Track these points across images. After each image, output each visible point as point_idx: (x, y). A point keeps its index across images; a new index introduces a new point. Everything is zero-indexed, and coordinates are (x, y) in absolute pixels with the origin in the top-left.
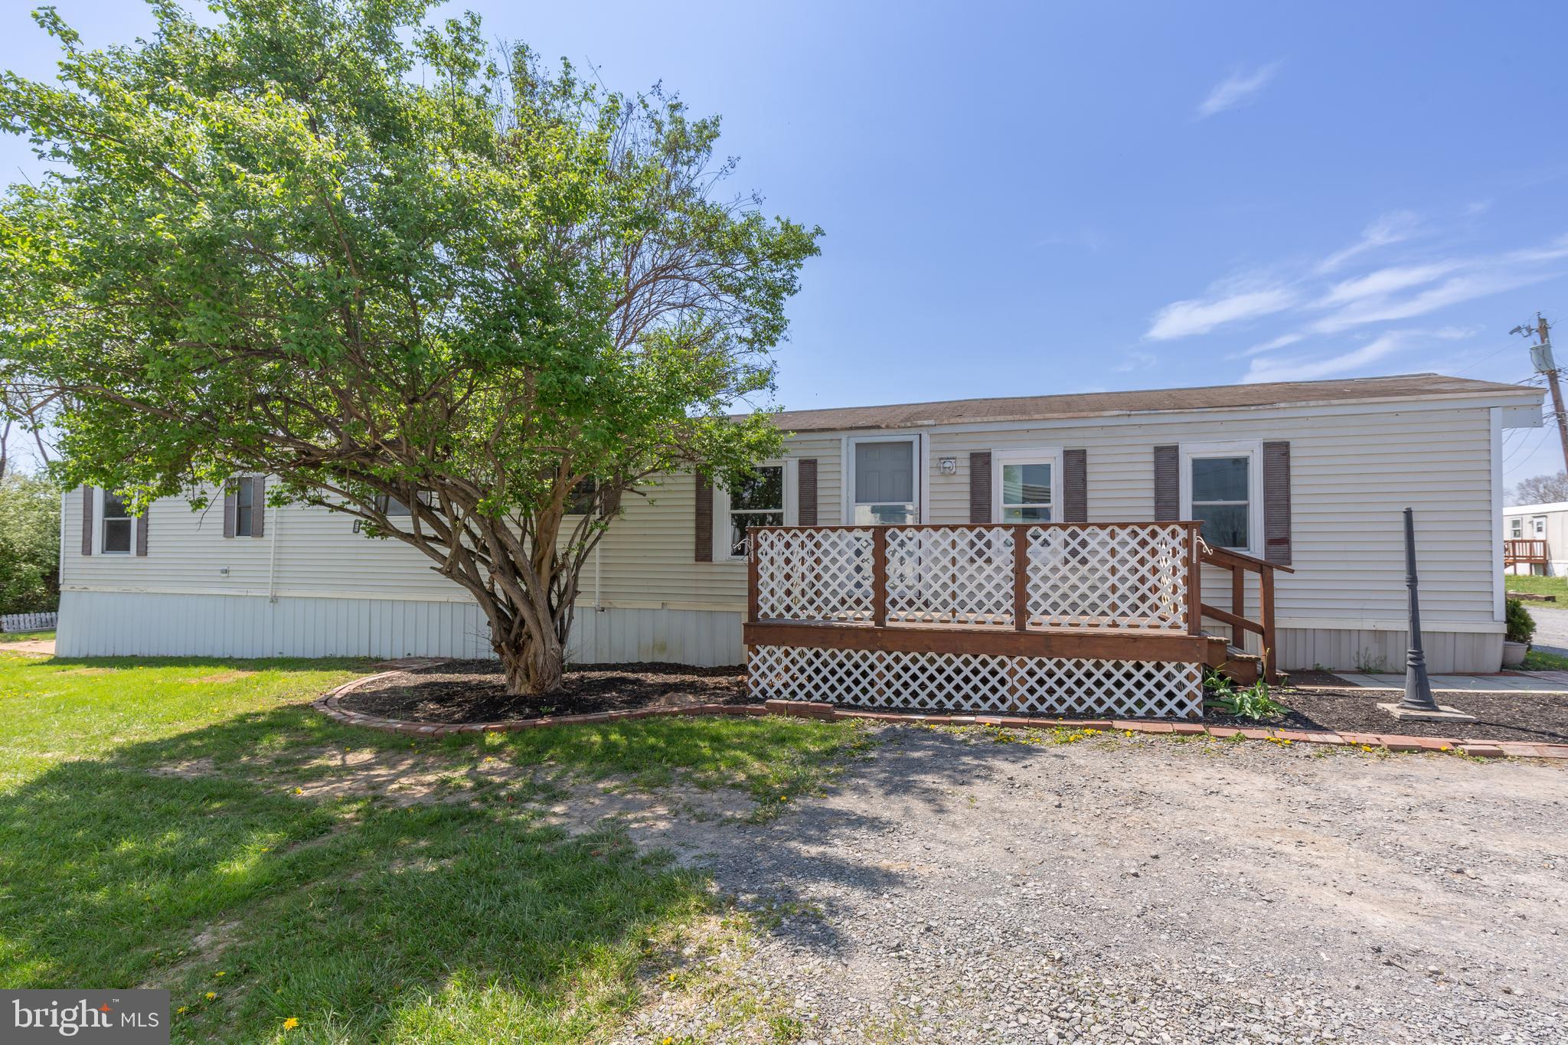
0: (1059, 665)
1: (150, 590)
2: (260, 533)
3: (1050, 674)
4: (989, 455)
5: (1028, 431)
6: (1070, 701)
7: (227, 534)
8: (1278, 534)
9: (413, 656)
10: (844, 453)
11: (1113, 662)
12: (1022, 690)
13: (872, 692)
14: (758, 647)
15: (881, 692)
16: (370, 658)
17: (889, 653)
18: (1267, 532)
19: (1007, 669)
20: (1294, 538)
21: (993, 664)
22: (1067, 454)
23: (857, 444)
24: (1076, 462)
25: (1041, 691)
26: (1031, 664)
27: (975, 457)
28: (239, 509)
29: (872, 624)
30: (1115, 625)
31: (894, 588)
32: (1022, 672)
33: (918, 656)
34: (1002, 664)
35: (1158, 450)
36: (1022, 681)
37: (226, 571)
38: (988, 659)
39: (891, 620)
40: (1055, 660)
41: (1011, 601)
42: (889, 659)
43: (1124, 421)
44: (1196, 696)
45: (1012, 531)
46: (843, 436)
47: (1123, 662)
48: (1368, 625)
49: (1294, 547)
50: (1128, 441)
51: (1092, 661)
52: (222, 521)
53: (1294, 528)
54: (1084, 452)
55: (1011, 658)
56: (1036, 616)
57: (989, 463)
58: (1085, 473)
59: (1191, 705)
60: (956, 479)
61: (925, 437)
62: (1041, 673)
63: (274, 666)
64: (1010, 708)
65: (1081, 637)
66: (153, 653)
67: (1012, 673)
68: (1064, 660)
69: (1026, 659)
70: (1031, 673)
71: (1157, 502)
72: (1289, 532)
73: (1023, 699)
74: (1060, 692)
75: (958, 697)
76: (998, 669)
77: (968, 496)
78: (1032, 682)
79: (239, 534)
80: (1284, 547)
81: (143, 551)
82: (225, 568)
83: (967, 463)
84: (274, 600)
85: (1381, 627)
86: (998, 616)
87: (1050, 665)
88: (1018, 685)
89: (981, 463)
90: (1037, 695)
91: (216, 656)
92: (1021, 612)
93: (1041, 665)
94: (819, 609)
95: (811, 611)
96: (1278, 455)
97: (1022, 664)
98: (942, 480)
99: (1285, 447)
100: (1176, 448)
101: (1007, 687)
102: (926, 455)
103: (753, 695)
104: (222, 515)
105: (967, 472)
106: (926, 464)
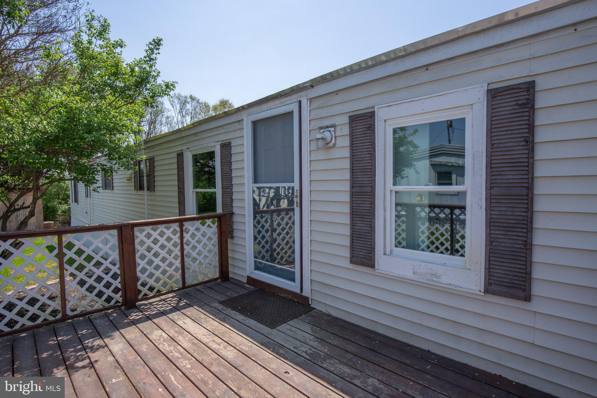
4: (372, 116)
27: (354, 119)
83: (346, 130)
89: (362, 125)
98: (321, 155)
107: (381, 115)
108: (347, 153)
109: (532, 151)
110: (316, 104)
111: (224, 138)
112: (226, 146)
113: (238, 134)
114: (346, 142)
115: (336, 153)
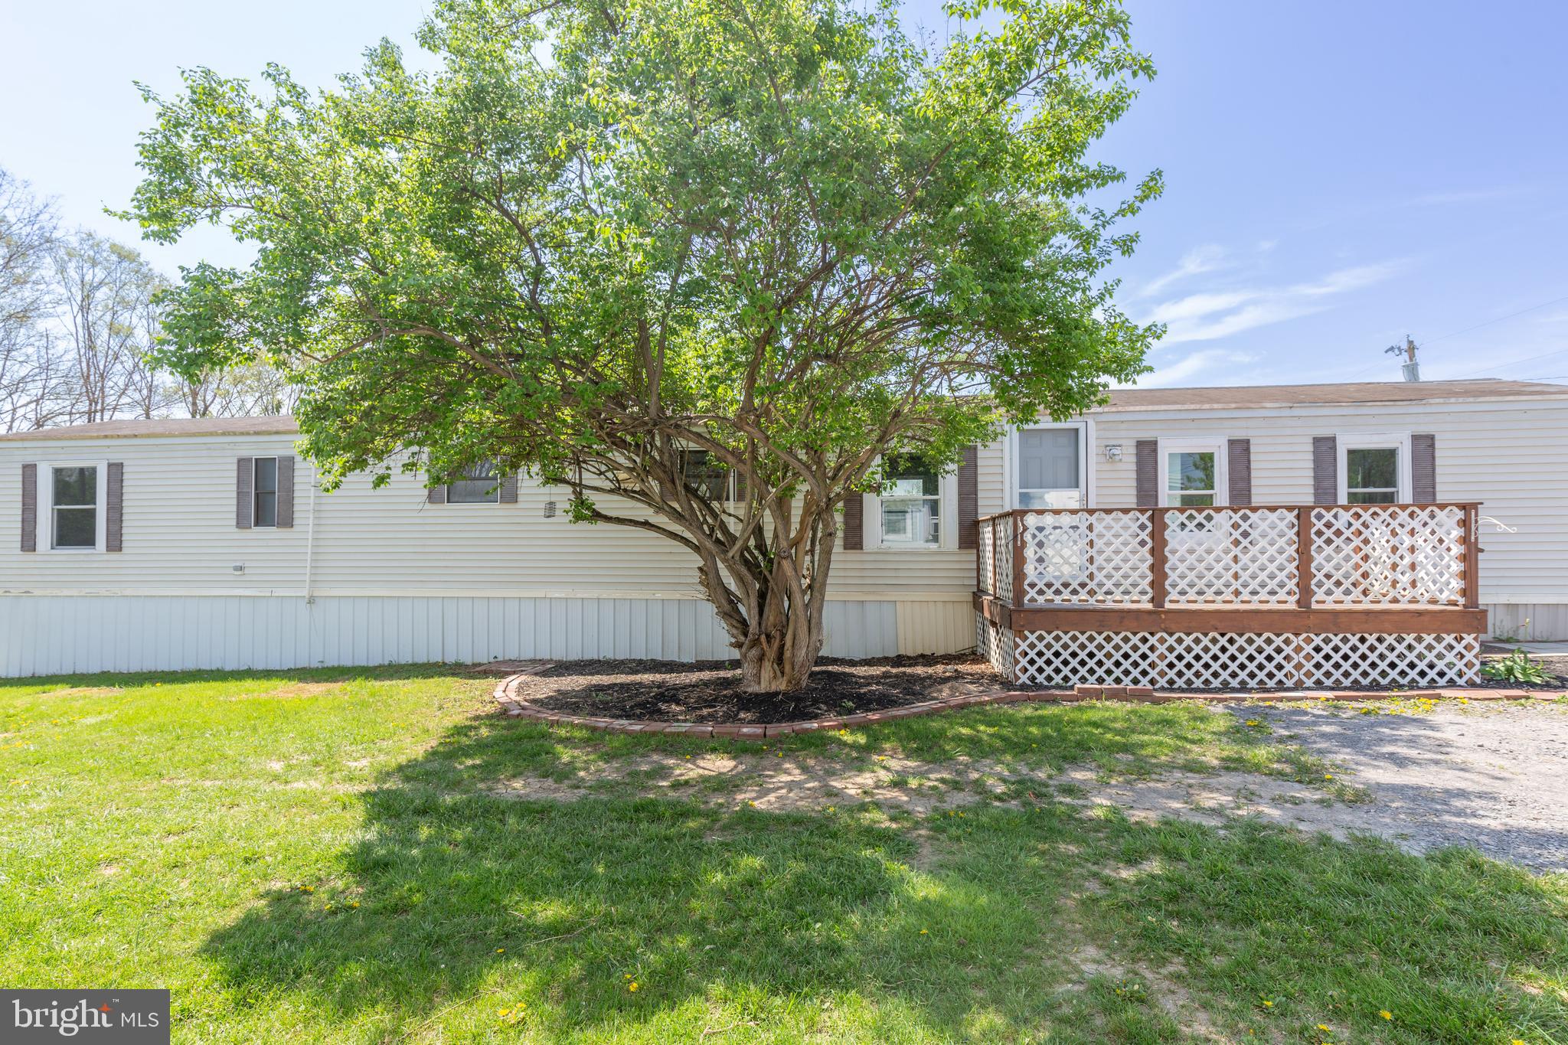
0: (1345, 640)
1: (128, 592)
2: (288, 522)
3: (1336, 649)
4: (1155, 443)
5: (1195, 420)
6: (1356, 674)
7: (241, 523)
9: (500, 659)
11: (1395, 635)
12: (1309, 666)
13: (1153, 674)
14: (1026, 633)
15: (1162, 674)
16: (445, 664)
17: (1171, 634)
19: (1293, 646)
21: (1278, 641)
22: (1232, 443)
24: (1240, 450)
25: (1327, 666)
26: (1318, 641)
27: (1140, 444)
28: (257, 495)
29: (1150, 606)
30: (1395, 601)
31: (1174, 569)
32: (1309, 649)
33: (1201, 636)
34: (1287, 642)
35: (1317, 441)
36: (1309, 657)
37: (241, 568)
38: (1273, 637)
39: (1171, 601)
40: (1341, 636)
41: (1295, 581)
42: (1171, 641)
43: (1287, 412)
44: (1473, 665)
45: (1296, 512)
47: (1404, 635)
50: (1289, 432)
51: (1375, 635)
52: (235, 509)
54: (1248, 442)
55: (1297, 635)
56: (1320, 594)
57: (1155, 451)
58: (1249, 461)
59: (1470, 674)
60: (1120, 466)
61: (1091, 423)
62: (1327, 649)
63: (361, 675)
64: (1296, 683)
65: (1367, 613)
66: (135, 668)
67: (1298, 649)
68: (1349, 636)
69: (1312, 636)
70: (1318, 649)
73: (1309, 674)
74: (1346, 666)
75: (1243, 675)
76: (1283, 646)
77: (1133, 483)
78: (1318, 658)
79: (257, 524)
81: (115, 544)
82: (238, 564)
83: (1133, 451)
84: (311, 600)
86: (1282, 595)
87: (1336, 640)
88: (1304, 662)
89: (1147, 451)
90: (1323, 670)
91: (228, 668)
92: (1305, 591)
93: (1327, 641)
94: (1092, 593)
95: (1083, 595)
97: (1308, 641)
98: (1108, 467)
100: (1334, 439)
101: (1293, 663)
102: (1092, 442)
103: (1020, 682)
104: (235, 502)
105: (1134, 459)
106: (1092, 450)
107: (1162, 444)
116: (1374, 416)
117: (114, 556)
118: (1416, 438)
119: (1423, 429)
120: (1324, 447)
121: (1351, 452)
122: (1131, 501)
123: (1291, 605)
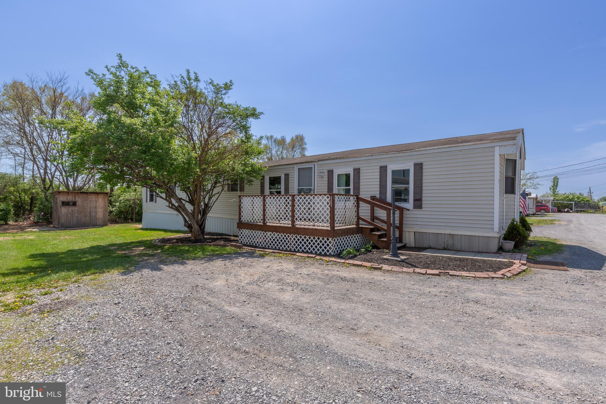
3: (299, 240)
4: (333, 171)
5: (344, 162)
8: (418, 198)
10: (295, 171)
18: (414, 197)
20: (423, 199)
23: (299, 169)
25: (296, 245)
27: (329, 171)
35: (381, 168)
46: (295, 166)
48: (448, 232)
49: (423, 202)
50: (372, 165)
53: (424, 195)
54: (359, 169)
57: (333, 174)
58: (359, 176)
61: (316, 165)
71: (380, 186)
72: (421, 197)
77: (327, 185)
78: (295, 242)
80: (420, 202)
81: (156, 202)
83: (327, 174)
85: (452, 233)
87: (299, 237)
89: (330, 173)
93: (297, 237)
96: (419, 167)
98: (320, 179)
99: (421, 164)
100: (386, 167)
102: (316, 172)
106: (316, 174)
107: (335, 171)
108: (327, 179)
109: (359, 180)
110: (319, 166)
111: (287, 172)
112: (287, 176)
113: (292, 171)
114: (327, 176)
115: (324, 179)
116: (401, 157)
117: (155, 204)
118: (415, 165)
119: (418, 161)
120: (383, 170)
121: (394, 172)
122: (325, 191)
123: (290, 226)
